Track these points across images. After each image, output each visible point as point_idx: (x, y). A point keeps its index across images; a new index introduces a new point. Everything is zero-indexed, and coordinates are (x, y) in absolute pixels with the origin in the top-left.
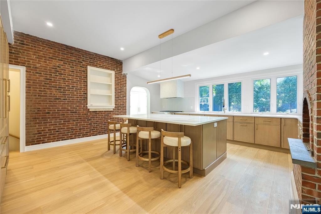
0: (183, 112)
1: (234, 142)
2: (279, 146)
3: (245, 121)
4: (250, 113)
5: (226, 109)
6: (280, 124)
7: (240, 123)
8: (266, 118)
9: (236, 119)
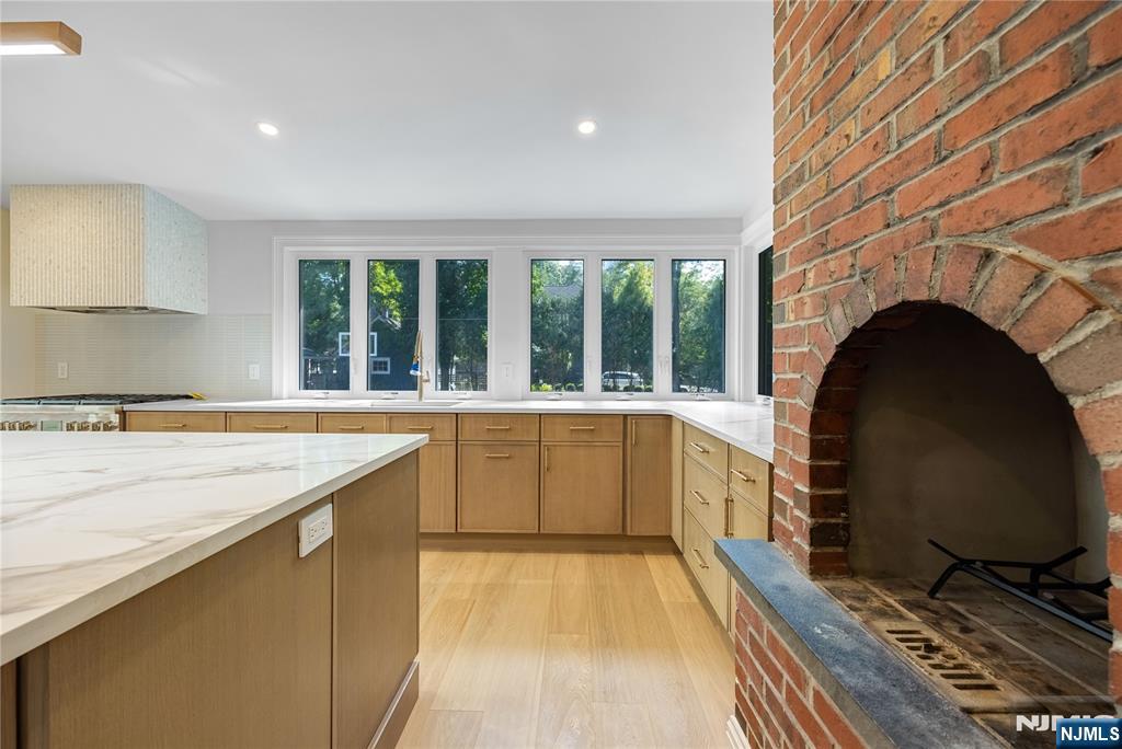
0: (200, 399)
1: (459, 540)
2: (619, 531)
3: (502, 436)
4: (520, 396)
5: (428, 381)
6: (621, 440)
7: (487, 446)
8: (580, 419)
9: (468, 431)
